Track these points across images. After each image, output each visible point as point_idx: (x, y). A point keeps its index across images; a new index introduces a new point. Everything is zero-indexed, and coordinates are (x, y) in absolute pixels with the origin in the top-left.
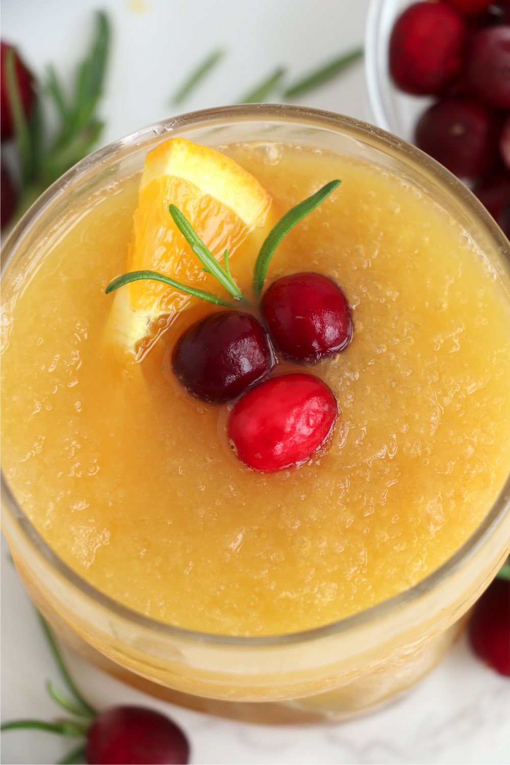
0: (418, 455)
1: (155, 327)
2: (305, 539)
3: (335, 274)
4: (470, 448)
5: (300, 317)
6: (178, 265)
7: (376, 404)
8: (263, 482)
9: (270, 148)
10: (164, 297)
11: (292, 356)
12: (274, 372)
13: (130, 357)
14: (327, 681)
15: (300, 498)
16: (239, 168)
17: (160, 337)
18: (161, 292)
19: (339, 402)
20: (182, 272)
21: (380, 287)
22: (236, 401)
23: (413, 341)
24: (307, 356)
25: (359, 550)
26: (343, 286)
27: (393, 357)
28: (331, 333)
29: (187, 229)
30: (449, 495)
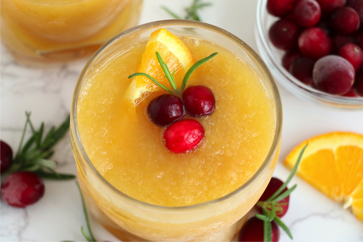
0: (231, 156)
1: (143, 95)
2: (185, 179)
3: (211, 88)
4: (251, 156)
5: (196, 99)
6: (155, 75)
7: (219, 135)
8: (173, 156)
9: (196, 40)
10: (148, 85)
11: (191, 113)
12: (184, 118)
13: (133, 104)
14: (184, 232)
15: (186, 164)
16: (183, 44)
17: (145, 99)
18: (148, 82)
19: (205, 132)
20: (157, 77)
21: (227, 95)
22: (168, 126)
23: (236, 115)
24: (197, 114)
25: (204, 186)
26: (214, 92)
27: (228, 120)
28: (206, 108)
29: (161, 61)
30: (240, 172)
